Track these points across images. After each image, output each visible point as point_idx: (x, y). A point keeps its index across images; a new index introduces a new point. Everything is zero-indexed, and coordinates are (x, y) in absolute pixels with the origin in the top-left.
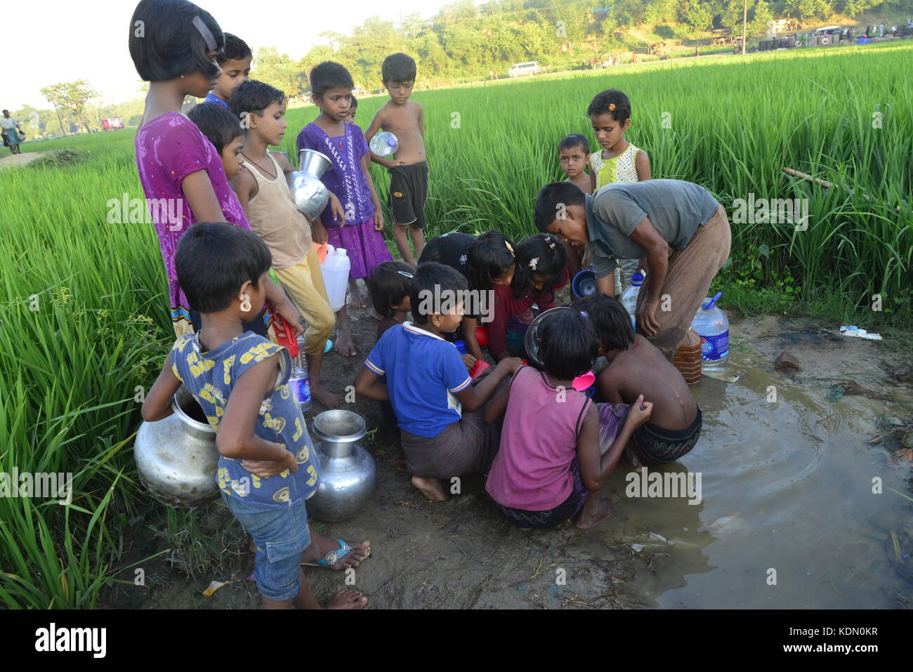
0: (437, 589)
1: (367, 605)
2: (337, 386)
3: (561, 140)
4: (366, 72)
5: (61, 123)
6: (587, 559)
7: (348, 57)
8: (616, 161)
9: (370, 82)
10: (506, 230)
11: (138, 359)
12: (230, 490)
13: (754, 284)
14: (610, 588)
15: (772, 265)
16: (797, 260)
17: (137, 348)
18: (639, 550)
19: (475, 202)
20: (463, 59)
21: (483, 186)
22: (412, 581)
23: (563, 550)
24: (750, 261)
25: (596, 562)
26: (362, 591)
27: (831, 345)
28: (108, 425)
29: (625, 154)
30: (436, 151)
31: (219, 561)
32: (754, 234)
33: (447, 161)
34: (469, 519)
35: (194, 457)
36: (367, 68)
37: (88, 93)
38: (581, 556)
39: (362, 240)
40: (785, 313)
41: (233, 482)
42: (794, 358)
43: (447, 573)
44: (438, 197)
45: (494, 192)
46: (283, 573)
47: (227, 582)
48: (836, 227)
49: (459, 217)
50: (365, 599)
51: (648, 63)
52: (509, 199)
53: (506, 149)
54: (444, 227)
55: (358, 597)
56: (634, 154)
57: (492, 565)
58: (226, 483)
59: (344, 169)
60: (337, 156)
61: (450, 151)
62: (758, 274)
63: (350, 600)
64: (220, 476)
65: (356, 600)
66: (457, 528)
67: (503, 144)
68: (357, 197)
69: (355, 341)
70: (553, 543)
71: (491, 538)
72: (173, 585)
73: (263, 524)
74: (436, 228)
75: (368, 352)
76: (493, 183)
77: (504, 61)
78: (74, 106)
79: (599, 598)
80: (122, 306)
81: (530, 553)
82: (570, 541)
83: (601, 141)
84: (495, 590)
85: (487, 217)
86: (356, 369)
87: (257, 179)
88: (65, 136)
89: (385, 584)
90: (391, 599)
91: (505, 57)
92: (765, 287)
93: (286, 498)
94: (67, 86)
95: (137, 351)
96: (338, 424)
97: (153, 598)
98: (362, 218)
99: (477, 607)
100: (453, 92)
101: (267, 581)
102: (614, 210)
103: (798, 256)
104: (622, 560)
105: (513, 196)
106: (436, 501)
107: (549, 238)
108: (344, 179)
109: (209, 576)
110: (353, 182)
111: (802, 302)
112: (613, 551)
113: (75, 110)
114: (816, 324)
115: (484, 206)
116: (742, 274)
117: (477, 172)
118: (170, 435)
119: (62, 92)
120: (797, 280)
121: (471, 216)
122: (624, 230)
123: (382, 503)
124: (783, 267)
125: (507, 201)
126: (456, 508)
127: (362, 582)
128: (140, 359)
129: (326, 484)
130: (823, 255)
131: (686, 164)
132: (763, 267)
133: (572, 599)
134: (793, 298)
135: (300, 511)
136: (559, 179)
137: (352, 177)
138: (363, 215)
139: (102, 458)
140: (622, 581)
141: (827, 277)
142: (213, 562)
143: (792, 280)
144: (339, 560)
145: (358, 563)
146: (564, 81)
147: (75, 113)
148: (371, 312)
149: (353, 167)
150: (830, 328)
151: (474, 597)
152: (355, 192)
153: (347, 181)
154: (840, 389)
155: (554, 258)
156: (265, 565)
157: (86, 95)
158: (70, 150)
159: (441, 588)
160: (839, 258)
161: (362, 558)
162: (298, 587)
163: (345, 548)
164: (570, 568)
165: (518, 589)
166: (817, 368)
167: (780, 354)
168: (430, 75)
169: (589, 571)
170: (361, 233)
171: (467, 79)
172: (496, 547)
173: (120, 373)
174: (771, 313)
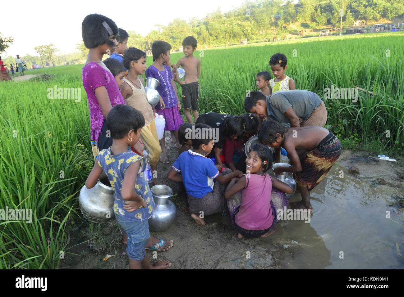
0: (201, 260)
1: (171, 266)
2: (160, 176)
3: (258, 73)
4: (174, 42)
5: (42, 62)
6: (264, 250)
7: (166, 35)
8: (280, 83)
9: (176, 46)
10: (233, 111)
11: (78, 162)
12: (118, 213)
13: (341, 136)
14: (274, 263)
15: (349, 128)
16: (360, 126)
17: (78, 157)
18: (287, 247)
19: (220, 99)
20: (217, 37)
21: (224, 93)
22: (190, 257)
23: (254, 246)
24: (339, 126)
25: (268, 252)
26: (169, 261)
27: (374, 163)
28: (66, 188)
29: (284, 80)
30: (204, 78)
31: (110, 247)
32: (341, 115)
33: (209, 81)
34: (215, 232)
35: (105, 201)
36: (175, 40)
37: (55, 49)
38: (262, 249)
39: (173, 114)
40: (354, 149)
41: (120, 209)
42: (357, 168)
43: (205, 254)
44: (204, 97)
45: (229, 95)
46: (138, 249)
47: (113, 255)
48: (377, 112)
49: (213, 106)
50: (170, 264)
51: (298, 39)
52: (235, 98)
53: (234, 77)
54: (207, 110)
55: (168, 263)
56: (288, 80)
57: (224, 252)
58: (117, 209)
59: (165, 85)
60: (163, 79)
61: (210, 77)
62: (343, 132)
63: (164, 264)
64: (115, 207)
65: (167, 264)
66: (210, 236)
67: (233, 74)
68: (171, 96)
69: (168, 157)
70: (250, 243)
71: (224, 241)
72: (90, 256)
73: (131, 227)
74: (203, 110)
75: (173, 162)
76: (228, 91)
77: (234, 38)
78: (48, 55)
79: (269, 266)
80: (72, 140)
81: (240, 247)
82: (258, 243)
83: (275, 75)
84: (225, 262)
85: (225, 106)
86: (168, 169)
87: (133, 89)
88: (44, 68)
89: (179, 258)
90: (181, 264)
91: (235, 36)
92: (345, 138)
93: (140, 217)
94: (45, 46)
95: (78, 158)
96: (161, 191)
97: (83, 261)
98: (173, 105)
99: (217, 268)
100: (212, 51)
101: (131, 252)
102: (278, 103)
103: (360, 125)
104: (279, 251)
105: (237, 97)
106: (201, 225)
107: (250, 115)
108: (166, 89)
109: (106, 252)
110: (169, 90)
111: (361, 145)
112: (276, 248)
113: (48, 57)
114: (367, 154)
115: (224, 101)
116: (336, 132)
117: (221, 86)
118: (94, 193)
119: (43, 49)
120: (360, 135)
121: (219, 105)
122: (281, 111)
123: (178, 225)
124: (354, 129)
125: (234, 99)
126: (210, 228)
127: (169, 257)
128: (79, 162)
129: (155, 215)
130: (371, 124)
131: (312, 84)
132: (345, 129)
133: (258, 266)
134: (357, 143)
135: (146, 223)
136: (257, 90)
137: (169, 88)
138: (174, 104)
139: (63, 202)
140: (279, 260)
141: (372, 134)
142: (107, 247)
143: (357, 135)
144: (160, 247)
145: (168, 249)
146: (260, 47)
147: (49, 58)
148: (175, 145)
149: (169, 84)
150: (373, 156)
151: (216, 264)
152: (170, 94)
153: (167, 90)
154: (377, 182)
155: (253, 123)
156: (131, 245)
157: (53, 50)
158: (47, 74)
159: (202, 260)
160: (378, 126)
161: (170, 247)
162: (144, 255)
163: (163, 242)
164: (258, 254)
165: (235, 262)
166: (367, 173)
167: (351, 166)
168: (202, 43)
169: (265, 255)
170: (173, 111)
171: (218, 45)
172: (226, 244)
173: (71, 167)
174: (348, 149)
